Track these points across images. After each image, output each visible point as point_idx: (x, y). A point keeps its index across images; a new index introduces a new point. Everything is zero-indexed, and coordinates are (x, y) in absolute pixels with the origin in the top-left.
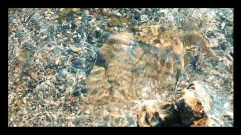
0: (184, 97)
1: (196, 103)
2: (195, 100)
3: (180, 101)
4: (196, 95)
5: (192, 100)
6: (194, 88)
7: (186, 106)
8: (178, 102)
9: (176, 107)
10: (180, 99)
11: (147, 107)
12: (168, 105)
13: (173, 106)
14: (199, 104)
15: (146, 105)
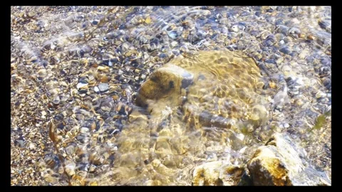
0: (259, 157)
1: (276, 166)
2: (276, 161)
3: (253, 163)
4: (277, 153)
5: (271, 162)
6: (274, 144)
7: (262, 170)
8: (251, 164)
9: (247, 172)
10: (254, 159)
11: (206, 172)
12: (237, 169)
13: (243, 169)
14: (281, 167)
15: (205, 168)
